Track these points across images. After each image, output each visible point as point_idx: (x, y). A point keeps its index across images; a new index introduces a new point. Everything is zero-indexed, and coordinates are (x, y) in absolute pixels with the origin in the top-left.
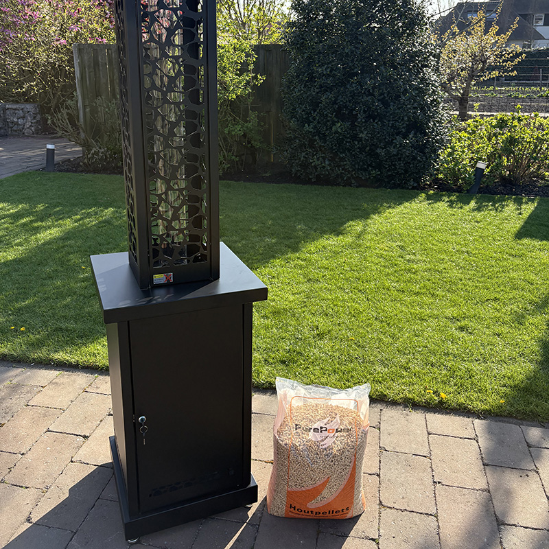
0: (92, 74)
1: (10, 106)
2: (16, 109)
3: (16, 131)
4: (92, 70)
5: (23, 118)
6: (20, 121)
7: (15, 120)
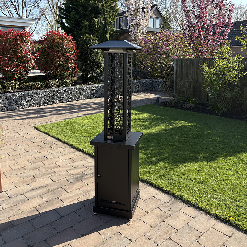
0: (180, 69)
1: (155, 80)
2: (156, 81)
3: (156, 89)
4: (180, 68)
5: (159, 84)
6: (157, 86)
7: (156, 85)
